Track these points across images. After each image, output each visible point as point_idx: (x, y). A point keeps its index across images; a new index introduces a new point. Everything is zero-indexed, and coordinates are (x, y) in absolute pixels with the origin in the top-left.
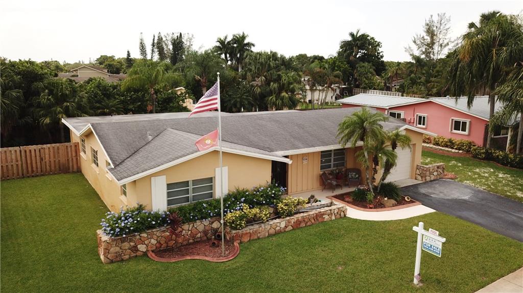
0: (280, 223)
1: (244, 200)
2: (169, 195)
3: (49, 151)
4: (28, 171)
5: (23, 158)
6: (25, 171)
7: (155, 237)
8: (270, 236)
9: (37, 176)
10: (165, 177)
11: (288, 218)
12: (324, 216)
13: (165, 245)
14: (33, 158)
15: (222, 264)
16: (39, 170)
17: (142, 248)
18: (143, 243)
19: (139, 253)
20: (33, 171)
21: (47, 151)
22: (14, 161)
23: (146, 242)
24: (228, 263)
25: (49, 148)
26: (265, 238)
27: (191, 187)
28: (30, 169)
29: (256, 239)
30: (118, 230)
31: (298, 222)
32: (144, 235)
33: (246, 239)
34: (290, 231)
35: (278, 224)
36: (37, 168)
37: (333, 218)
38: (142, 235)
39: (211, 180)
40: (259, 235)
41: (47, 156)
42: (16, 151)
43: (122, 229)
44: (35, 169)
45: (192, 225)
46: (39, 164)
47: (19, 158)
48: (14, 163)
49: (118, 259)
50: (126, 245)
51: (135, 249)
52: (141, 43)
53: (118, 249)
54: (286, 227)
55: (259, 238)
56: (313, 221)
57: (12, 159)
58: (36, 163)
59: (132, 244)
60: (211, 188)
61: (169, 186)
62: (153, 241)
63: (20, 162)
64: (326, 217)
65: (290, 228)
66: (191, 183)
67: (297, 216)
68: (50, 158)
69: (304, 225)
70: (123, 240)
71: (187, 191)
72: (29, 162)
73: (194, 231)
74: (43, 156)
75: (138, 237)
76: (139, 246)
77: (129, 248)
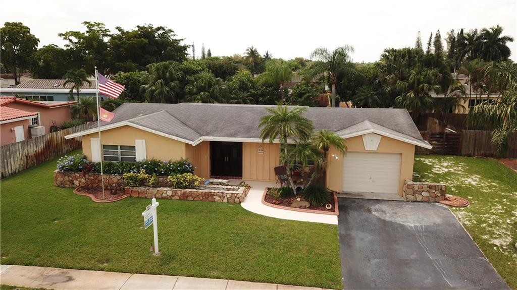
0: (167, 191)
1: (145, 167)
2: (103, 152)
7: (84, 177)
11: (175, 189)
12: (214, 197)
17: (76, 183)
18: (77, 180)
19: (74, 186)
23: (79, 180)
27: (119, 150)
29: (143, 198)
31: (186, 195)
33: (135, 195)
34: (177, 200)
35: (165, 192)
37: (225, 201)
38: (76, 174)
39: (134, 148)
40: (146, 195)
45: (108, 176)
49: (63, 186)
50: (67, 178)
51: (72, 182)
52: (418, 42)
53: (62, 179)
54: (173, 196)
55: (146, 198)
56: (201, 198)
59: (70, 178)
60: (134, 154)
61: (104, 147)
62: (83, 181)
64: (217, 198)
65: (177, 198)
66: (119, 148)
69: (192, 199)
71: (117, 153)
75: (73, 175)
76: (74, 181)
77: (69, 180)
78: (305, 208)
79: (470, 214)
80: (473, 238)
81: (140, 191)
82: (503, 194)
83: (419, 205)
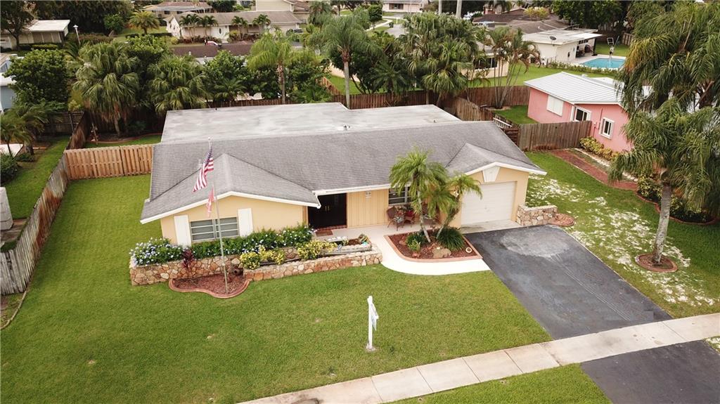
0: (298, 266)
1: (262, 242)
2: (193, 231)
3: (147, 152)
4: (128, 169)
5: (123, 157)
6: (125, 169)
7: (175, 267)
8: (285, 277)
9: (137, 175)
10: (186, 216)
11: (308, 261)
12: (352, 262)
13: (186, 275)
14: (132, 158)
15: (221, 301)
16: (138, 169)
17: (165, 276)
18: (165, 272)
19: (161, 280)
20: (132, 170)
21: (144, 151)
22: (115, 159)
23: (168, 272)
24: (226, 301)
25: (146, 148)
26: (280, 279)
27: (214, 225)
28: (130, 168)
29: (270, 279)
30: (141, 260)
31: (319, 267)
32: (165, 266)
33: (259, 278)
34: (310, 274)
35: (296, 267)
36: (136, 167)
37: (364, 264)
39: (235, 219)
40: (273, 276)
41: (145, 156)
42: (116, 150)
43: (144, 260)
44: (134, 168)
45: (211, 260)
46: (137, 163)
47: (119, 157)
48: (115, 162)
49: (144, 283)
50: (150, 273)
51: (158, 276)
53: (143, 275)
54: (305, 270)
55: (273, 278)
56: (338, 266)
57: (113, 158)
58: (135, 162)
59: (156, 272)
60: (236, 226)
61: (192, 223)
62: (175, 271)
63: (120, 161)
64: (355, 263)
65: (310, 271)
66: (214, 222)
67: (319, 260)
68: (147, 158)
69: (327, 269)
70: (147, 269)
71: (211, 229)
72: (128, 161)
73: (213, 265)
74: (140, 156)
75: (160, 267)
76: (162, 274)
77: (153, 275)
78: (448, 257)
79: (583, 233)
80: (603, 260)
81: (264, 272)
82: (590, 202)
83: (538, 230)
